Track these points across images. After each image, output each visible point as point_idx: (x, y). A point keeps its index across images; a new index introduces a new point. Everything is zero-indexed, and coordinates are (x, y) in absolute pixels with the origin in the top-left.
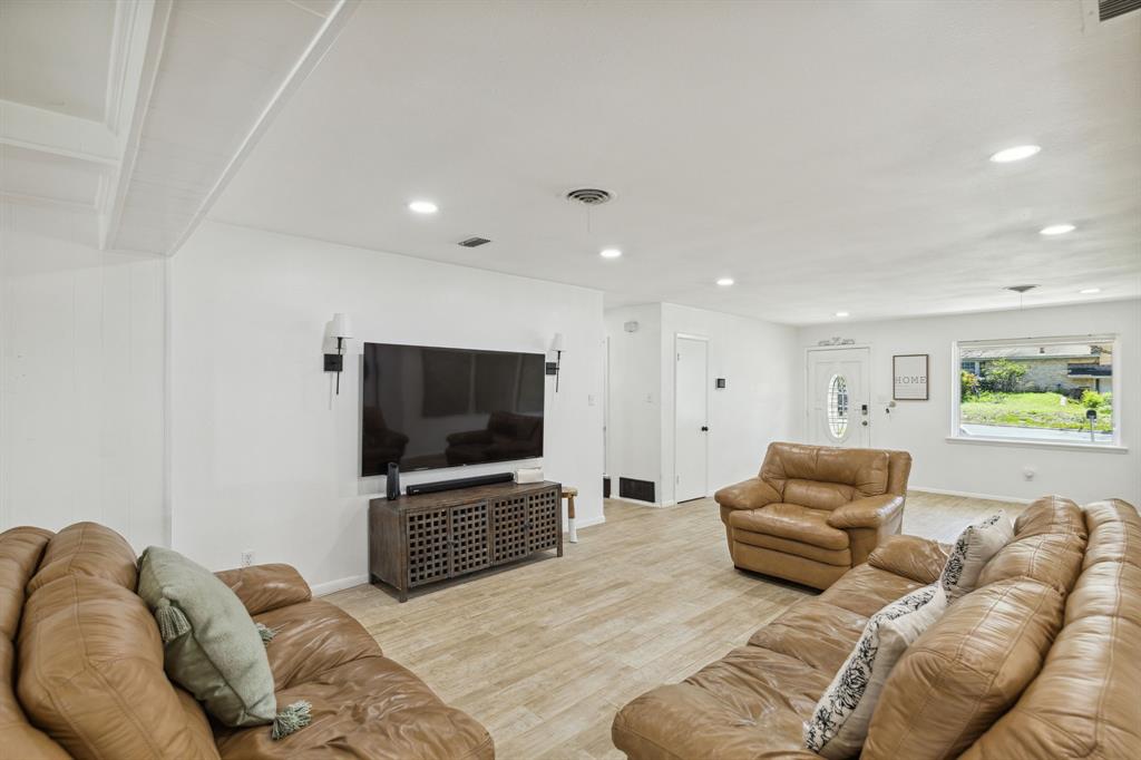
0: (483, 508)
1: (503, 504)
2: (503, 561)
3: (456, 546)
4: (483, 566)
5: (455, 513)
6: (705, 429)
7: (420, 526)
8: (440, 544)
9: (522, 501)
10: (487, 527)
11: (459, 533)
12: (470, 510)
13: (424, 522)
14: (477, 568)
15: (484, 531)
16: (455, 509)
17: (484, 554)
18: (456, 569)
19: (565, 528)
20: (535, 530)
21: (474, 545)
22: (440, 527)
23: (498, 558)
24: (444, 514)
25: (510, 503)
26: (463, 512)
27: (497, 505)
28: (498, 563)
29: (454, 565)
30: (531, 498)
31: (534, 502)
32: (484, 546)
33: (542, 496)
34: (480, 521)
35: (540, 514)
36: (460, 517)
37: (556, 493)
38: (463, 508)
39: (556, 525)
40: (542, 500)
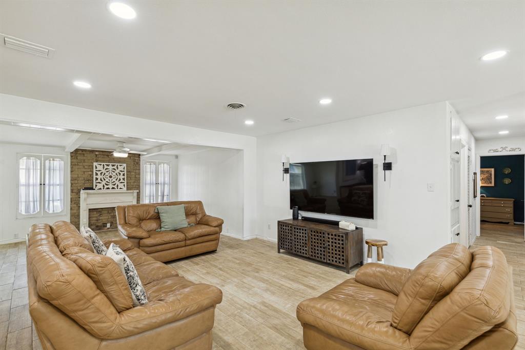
0: (305, 230)
1: (314, 232)
2: (314, 258)
3: (295, 241)
7: (283, 229)
8: (290, 238)
9: (323, 234)
10: (307, 239)
11: (296, 237)
12: (300, 229)
13: (284, 227)
14: (303, 255)
15: (305, 240)
16: (295, 227)
17: (306, 250)
18: (295, 251)
20: (331, 251)
21: (302, 244)
22: (290, 231)
23: (312, 255)
24: (291, 227)
25: (317, 232)
27: (311, 231)
28: (312, 257)
29: (294, 249)
30: (329, 234)
31: (330, 236)
32: (306, 247)
33: (335, 235)
34: (304, 235)
35: (334, 245)
36: (296, 230)
37: (344, 236)
38: (297, 227)
39: (344, 254)
40: (335, 237)
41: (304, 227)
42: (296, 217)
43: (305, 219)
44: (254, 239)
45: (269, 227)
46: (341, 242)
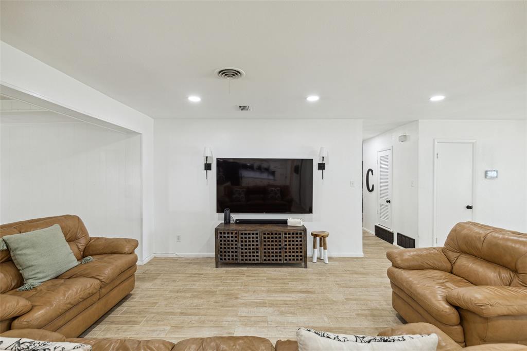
0: (257, 234)
1: (268, 234)
2: (268, 262)
3: (242, 249)
4: (256, 262)
5: (242, 234)
6: (469, 207)
7: (225, 237)
8: (234, 246)
9: (280, 234)
10: (259, 243)
11: (244, 243)
12: (249, 234)
13: (226, 235)
14: (253, 262)
15: (257, 245)
16: (242, 232)
17: (257, 256)
18: (242, 260)
19: (309, 254)
20: (288, 250)
21: (251, 251)
22: (234, 239)
23: (265, 260)
24: (236, 233)
25: (272, 234)
26: (246, 234)
27: (265, 234)
28: (265, 262)
29: (241, 258)
30: (286, 234)
31: (287, 236)
32: (257, 252)
33: (293, 234)
34: (255, 240)
35: (292, 243)
36: (244, 236)
37: (303, 233)
38: (246, 232)
39: (303, 250)
40: (293, 236)
41: (255, 230)
42: (228, 221)
43: (240, 222)
44: (153, 259)
45: (178, 239)
46: (299, 239)
